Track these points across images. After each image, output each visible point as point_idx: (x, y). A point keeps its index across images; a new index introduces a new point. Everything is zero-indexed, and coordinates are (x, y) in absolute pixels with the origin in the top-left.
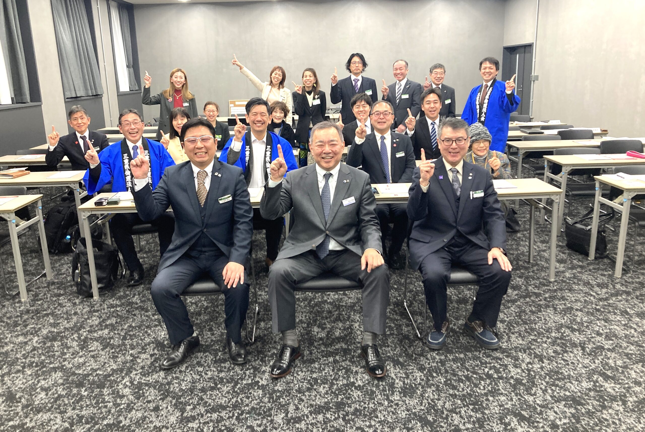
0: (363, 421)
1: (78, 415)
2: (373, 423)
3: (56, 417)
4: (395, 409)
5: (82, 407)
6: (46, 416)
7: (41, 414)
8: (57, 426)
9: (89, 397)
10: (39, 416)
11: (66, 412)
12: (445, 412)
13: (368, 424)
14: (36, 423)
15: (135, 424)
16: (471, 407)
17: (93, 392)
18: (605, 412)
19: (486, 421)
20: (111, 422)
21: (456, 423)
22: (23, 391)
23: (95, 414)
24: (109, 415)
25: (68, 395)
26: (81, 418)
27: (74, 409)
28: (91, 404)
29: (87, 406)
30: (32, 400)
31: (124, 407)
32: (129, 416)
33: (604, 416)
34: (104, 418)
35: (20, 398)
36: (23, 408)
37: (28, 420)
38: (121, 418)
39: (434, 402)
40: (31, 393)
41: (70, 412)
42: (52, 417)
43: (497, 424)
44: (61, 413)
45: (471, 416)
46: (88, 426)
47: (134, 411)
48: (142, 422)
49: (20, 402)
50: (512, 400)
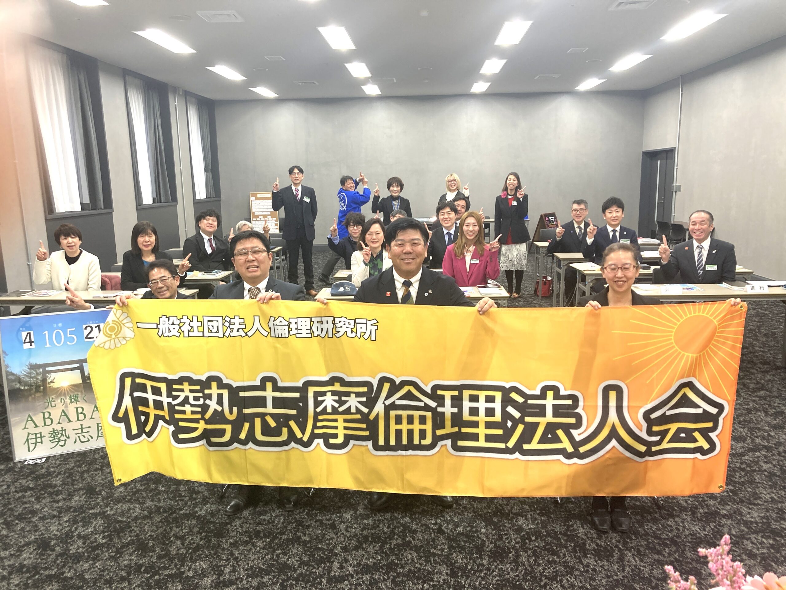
0: (429, 520)
1: (156, 506)
2: (438, 521)
3: (136, 507)
4: (462, 511)
5: (159, 500)
6: (125, 506)
7: (121, 504)
8: (136, 514)
9: (166, 492)
10: (119, 506)
11: (144, 503)
12: (511, 515)
13: (433, 522)
14: (116, 511)
15: (210, 514)
16: (538, 512)
17: (170, 488)
18: (671, 520)
19: (550, 523)
20: (188, 512)
21: (520, 523)
22: (103, 486)
23: (172, 506)
24: (185, 507)
25: (146, 490)
26: (158, 508)
27: (152, 501)
28: (168, 497)
29: (165, 499)
30: (112, 493)
31: (199, 502)
32: (205, 508)
33: (669, 523)
34: (181, 509)
35: (100, 491)
36: (103, 499)
37: (109, 509)
38: (197, 509)
39: (503, 507)
40: (110, 488)
41: (148, 503)
42: (131, 506)
43: (561, 526)
44: (140, 503)
45: (536, 519)
46: (165, 515)
47: (209, 505)
48: (217, 513)
49: (100, 494)
50: (580, 507)
